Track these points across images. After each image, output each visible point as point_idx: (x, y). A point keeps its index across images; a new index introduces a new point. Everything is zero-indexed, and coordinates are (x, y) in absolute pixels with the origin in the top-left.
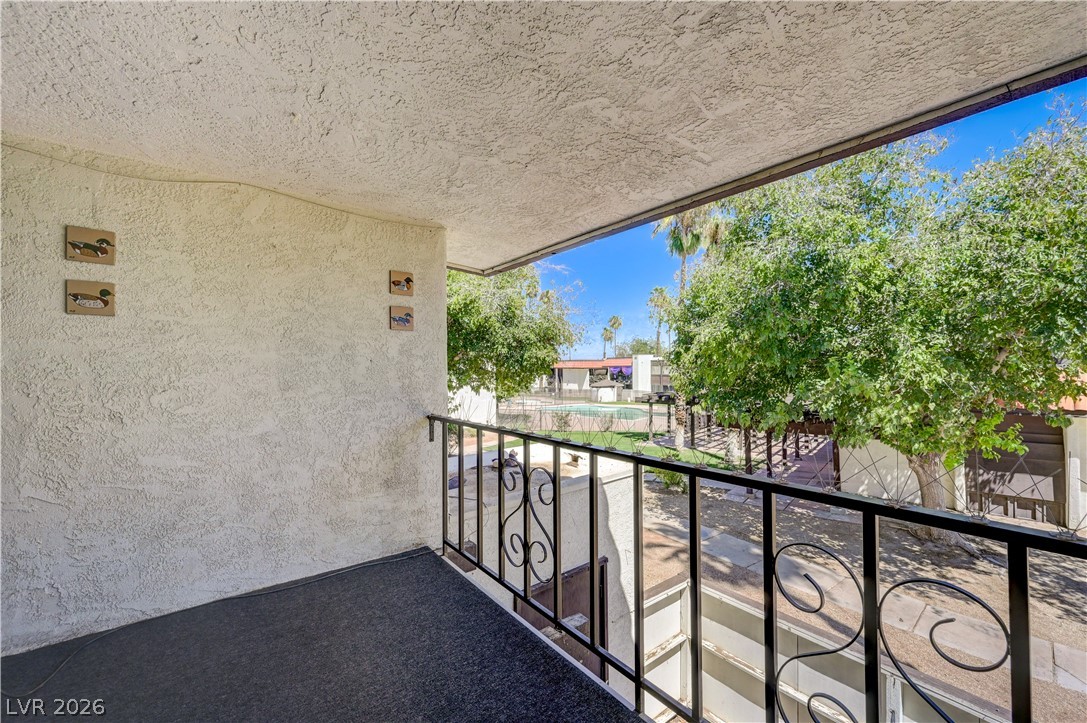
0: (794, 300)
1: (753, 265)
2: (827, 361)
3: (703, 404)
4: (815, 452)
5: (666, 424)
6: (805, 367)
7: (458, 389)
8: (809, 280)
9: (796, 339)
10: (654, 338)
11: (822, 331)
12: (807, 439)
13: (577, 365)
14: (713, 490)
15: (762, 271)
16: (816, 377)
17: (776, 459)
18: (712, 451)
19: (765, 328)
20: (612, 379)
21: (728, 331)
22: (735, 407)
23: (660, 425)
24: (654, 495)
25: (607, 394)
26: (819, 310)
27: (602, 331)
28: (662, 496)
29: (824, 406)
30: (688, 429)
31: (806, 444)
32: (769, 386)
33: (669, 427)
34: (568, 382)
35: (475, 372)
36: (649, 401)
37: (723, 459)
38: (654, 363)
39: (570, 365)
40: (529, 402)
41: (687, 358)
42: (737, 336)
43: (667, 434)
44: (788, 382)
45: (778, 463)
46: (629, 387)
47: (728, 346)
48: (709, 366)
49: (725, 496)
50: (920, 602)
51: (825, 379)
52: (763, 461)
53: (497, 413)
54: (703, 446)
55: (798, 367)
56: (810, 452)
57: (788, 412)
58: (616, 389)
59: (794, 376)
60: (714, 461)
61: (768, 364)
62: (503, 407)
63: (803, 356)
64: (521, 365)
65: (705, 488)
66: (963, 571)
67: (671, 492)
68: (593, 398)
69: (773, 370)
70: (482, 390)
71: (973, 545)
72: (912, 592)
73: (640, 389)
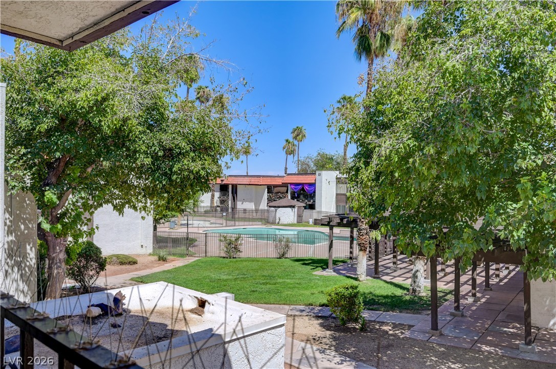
0: (486, 109)
1: (440, 67)
2: (519, 182)
3: (383, 230)
4: (506, 280)
5: (349, 250)
6: (496, 188)
7: (96, 209)
8: (503, 86)
9: (487, 155)
10: (341, 152)
11: (516, 146)
12: (498, 266)
13: (254, 181)
14: (395, 326)
15: (450, 73)
16: (508, 199)
17: (465, 289)
18: (398, 281)
19: (454, 141)
20: (293, 198)
21: (412, 143)
22: (419, 234)
23: (341, 250)
24: (328, 333)
25: (287, 215)
26: (513, 122)
27: (284, 143)
28: (337, 334)
29: (514, 233)
30: (373, 255)
31: (497, 272)
32: (457, 209)
33: (351, 253)
34: (243, 201)
35: (115, 187)
36: (329, 224)
37: (408, 290)
38: (339, 181)
39: (246, 181)
40: (196, 223)
41: (366, 174)
42: (422, 150)
43: (349, 261)
44: (478, 205)
45: (466, 294)
46: (312, 207)
47: (411, 160)
48: (391, 184)
49: (407, 334)
51: (517, 202)
52: (450, 292)
53: (155, 236)
54: (387, 274)
55: (489, 187)
56: (501, 280)
57: (476, 240)
58: (296, 209)
59: (484, 198)
60: (399, 292)
61: (455, 184)
62: (164, 229)
63: (495, 175)
64: (170, 179)
65: (387, 324)
67: (347, 330)
68: (271, 220)
69: (462, 190)
70: (127, 210)
73: (324, 209)
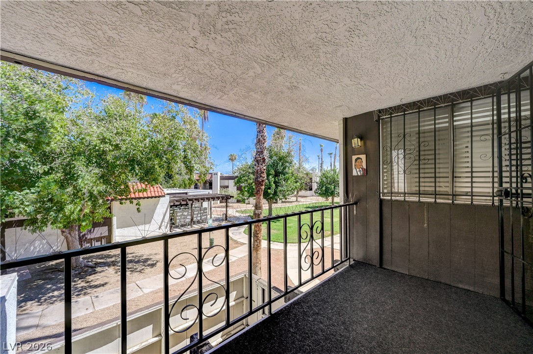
50: (87, 297)
66: (93, 275)
71: (90, 263)
72: (81, 296)
